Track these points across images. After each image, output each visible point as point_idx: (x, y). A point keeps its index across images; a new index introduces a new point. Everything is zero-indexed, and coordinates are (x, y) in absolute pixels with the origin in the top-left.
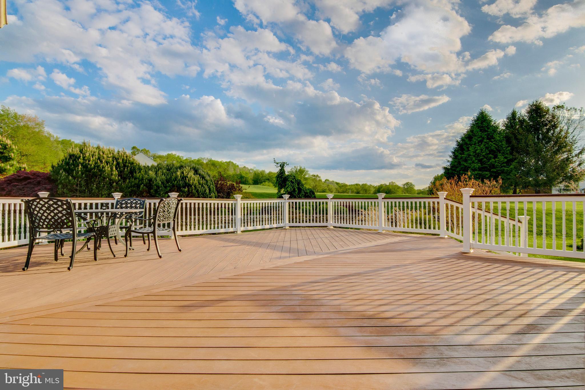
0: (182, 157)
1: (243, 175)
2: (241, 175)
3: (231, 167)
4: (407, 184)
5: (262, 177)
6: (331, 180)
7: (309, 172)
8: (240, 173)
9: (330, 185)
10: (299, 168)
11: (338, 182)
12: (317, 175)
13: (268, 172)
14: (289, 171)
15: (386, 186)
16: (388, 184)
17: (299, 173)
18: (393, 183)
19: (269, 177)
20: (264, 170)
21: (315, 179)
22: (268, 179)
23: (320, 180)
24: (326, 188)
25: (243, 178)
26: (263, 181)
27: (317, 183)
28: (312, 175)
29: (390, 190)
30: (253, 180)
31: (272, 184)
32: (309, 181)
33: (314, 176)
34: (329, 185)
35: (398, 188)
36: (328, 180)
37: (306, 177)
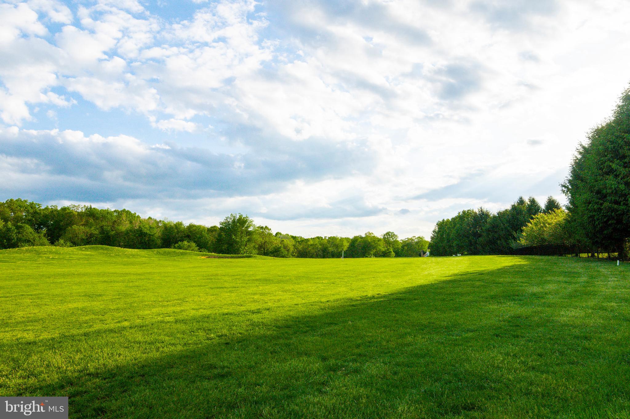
0: (39, 205)
1: (145, 231)
2: (141, 231)
3: (124, 218)
4: (388, 234)
5: (178, 232)
6: (284, 233)
7: (254, 223)
8: (140, 227)
9: (285, 240)
10: (238, 217)
11: (294, 235)
12: (266, 227)
13: (188, 225)
14: (222, 221)
15: (361, 238)
16: (364, 236)
17: (238, 224)
18: (370, 234)
19: (191, 232)
20: (180, 221)
21: (263, 232)
22: (188, 236)
23: (271, 234)
24: (280, 245)
25: (145, 236)
26: (180, 239)
27: (267, 239)
28: (258, 227)
29: (370, 243)
30: (162, 239)
31: (193, 245)
32: (254, 236)
33: (262, 228)
34: (283, 241)
35: (379, 241)
36: (280, 234)
37: (249, 229)
